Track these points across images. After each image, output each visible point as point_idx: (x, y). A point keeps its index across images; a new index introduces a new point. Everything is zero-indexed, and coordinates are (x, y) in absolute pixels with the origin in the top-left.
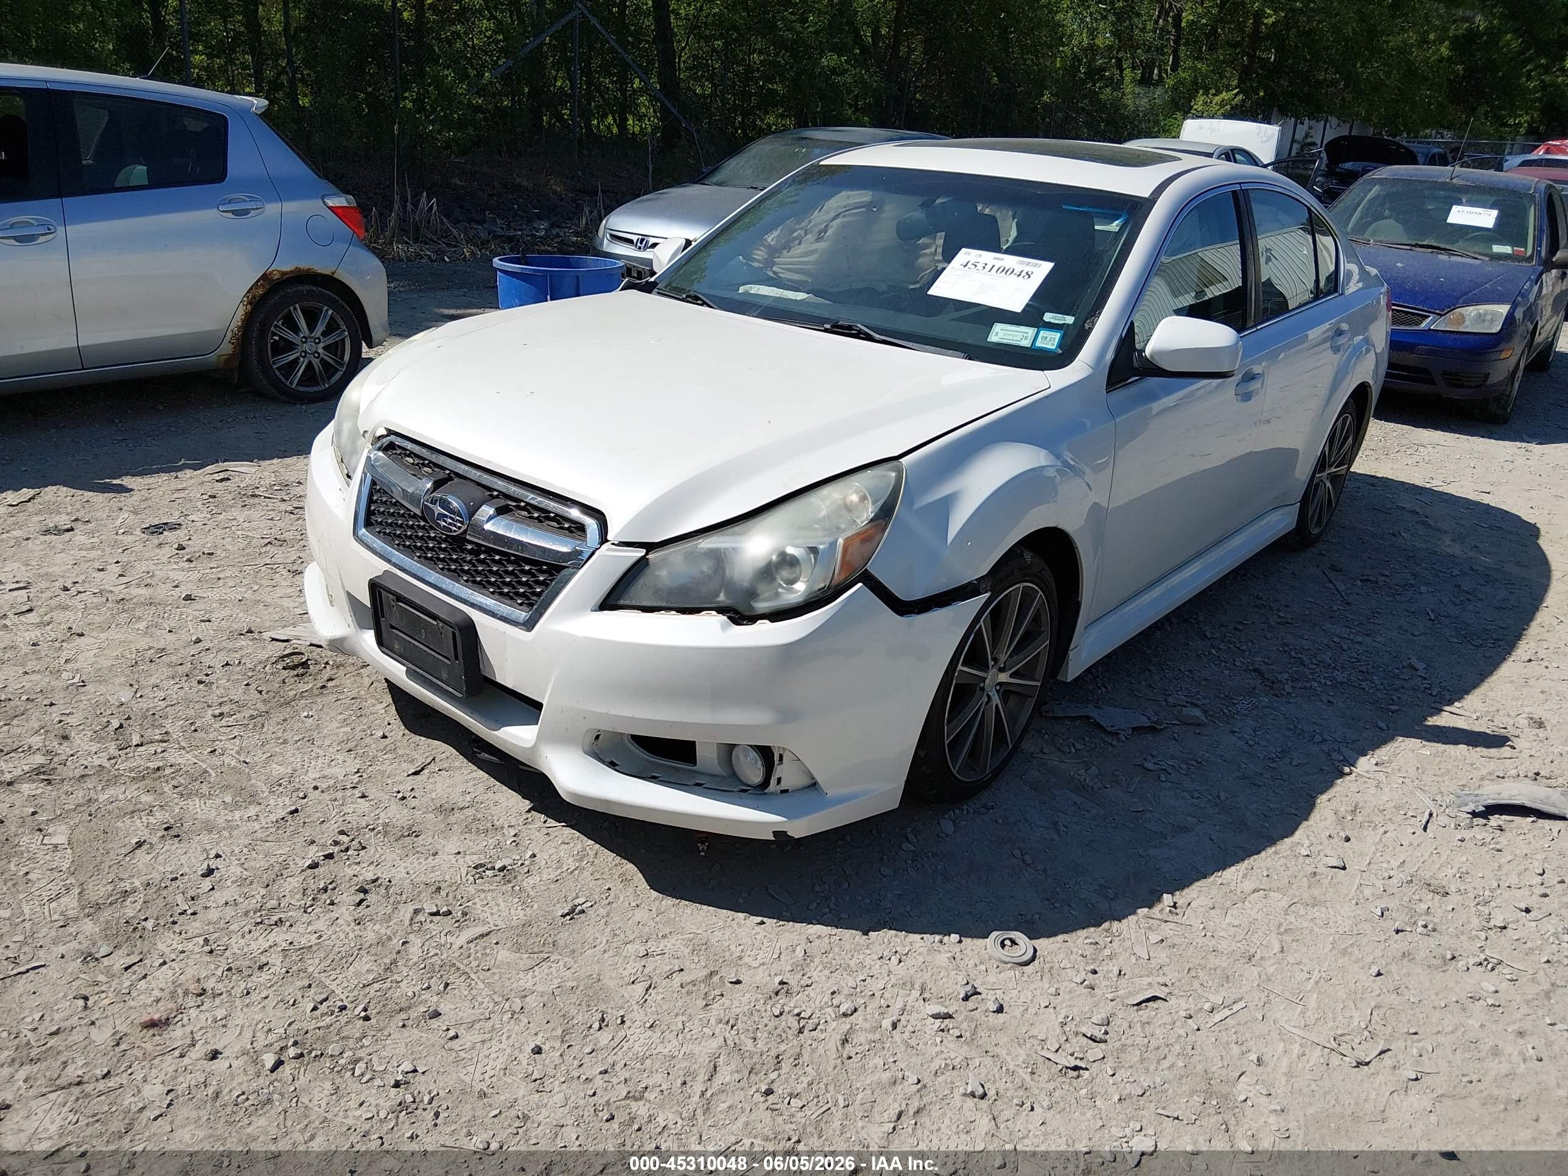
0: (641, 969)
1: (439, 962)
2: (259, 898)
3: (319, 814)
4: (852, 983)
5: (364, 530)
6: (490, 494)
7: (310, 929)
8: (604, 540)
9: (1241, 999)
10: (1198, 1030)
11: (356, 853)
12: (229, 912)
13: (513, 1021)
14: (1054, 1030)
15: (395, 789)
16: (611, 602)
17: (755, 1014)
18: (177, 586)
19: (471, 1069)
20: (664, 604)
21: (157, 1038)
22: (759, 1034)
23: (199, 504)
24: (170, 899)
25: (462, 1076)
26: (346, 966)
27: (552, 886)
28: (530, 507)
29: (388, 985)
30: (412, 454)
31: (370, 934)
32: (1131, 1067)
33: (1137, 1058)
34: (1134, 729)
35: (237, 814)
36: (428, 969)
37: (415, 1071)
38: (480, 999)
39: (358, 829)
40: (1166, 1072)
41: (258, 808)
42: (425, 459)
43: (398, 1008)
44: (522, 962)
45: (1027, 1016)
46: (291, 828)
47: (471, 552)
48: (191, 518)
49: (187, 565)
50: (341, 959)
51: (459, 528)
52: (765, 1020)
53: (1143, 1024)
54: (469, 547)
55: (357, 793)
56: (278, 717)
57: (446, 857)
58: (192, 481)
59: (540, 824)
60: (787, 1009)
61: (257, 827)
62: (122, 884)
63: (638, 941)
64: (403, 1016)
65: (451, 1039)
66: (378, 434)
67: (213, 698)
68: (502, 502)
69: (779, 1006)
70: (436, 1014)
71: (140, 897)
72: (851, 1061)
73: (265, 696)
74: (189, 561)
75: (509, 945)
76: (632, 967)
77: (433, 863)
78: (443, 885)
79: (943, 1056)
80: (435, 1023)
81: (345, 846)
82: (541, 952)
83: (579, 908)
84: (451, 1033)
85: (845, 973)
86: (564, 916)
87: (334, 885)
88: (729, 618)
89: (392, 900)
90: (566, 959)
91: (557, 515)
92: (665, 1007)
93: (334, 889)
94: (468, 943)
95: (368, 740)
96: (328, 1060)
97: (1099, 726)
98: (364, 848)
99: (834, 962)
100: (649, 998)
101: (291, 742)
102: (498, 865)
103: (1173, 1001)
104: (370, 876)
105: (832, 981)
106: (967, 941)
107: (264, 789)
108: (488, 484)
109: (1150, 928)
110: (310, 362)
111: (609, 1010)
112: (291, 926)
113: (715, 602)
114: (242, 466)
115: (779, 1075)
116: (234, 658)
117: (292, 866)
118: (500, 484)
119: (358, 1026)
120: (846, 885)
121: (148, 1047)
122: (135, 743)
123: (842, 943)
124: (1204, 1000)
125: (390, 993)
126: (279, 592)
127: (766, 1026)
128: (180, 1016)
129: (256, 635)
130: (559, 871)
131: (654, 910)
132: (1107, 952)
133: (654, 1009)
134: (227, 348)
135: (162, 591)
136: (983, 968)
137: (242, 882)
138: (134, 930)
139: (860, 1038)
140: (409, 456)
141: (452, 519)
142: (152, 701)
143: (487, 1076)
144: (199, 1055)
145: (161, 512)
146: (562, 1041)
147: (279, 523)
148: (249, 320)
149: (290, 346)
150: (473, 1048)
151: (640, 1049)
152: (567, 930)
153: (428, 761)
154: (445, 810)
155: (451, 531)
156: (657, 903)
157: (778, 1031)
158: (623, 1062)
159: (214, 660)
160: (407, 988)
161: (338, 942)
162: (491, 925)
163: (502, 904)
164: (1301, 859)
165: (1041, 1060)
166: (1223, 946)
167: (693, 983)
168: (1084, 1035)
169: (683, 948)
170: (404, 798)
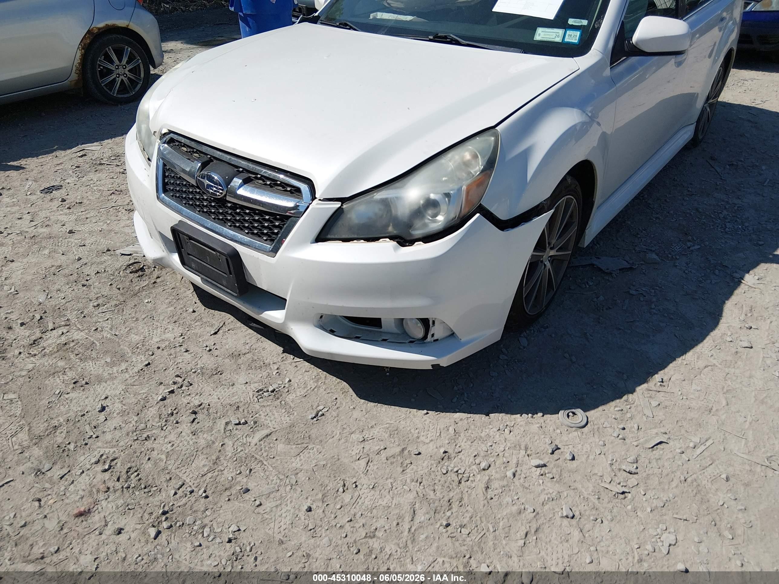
0: (362, 450)
1: (244, 455)
2: (133, 423)
3: (162, 365)
4: (485, 449)
5: (163, 195)
6: (238, 171)
7: (166, 440)
8: (314, 198)
9: (710, 438)
10: (689, 460)
11: (187, 388)
12: (118, 434)
13: (292, 491)
14: (607, 469)
15: (205, 345)
16: (322, 237)
17: (432, 474)
18: (64, 225)
19: (272, 525)
20: (356, 236)
21: (84, 523)
22: (436, 487)
23: (70, 172)
24: (82, 429)
25: (267, 531)
26: (190, 463)
27: (303, 400)
28: (264, 178)
29: (216, 473)
30: (185, 145)
31: (202, 442)
32: (654, 489)
33: (657, 482)
34: (620, 270)
35: (115, 369)
36: (240, 461)
37: (239, 530)
38: (271, 478)
39: (187, 373)
40: (675, 490)
41: (127, 364)
42: (193, 148)
43: (224, 488)
44: (292, 451)
45: (589, 461)
46: (148, 376)
47: (230, 208)
48: (67, 181)
49: (68, 211)
50: (187, 459)
51: (221, 193)
52: (439, 478)
53: (657, 460)
54: (229, 205)
55: (183, 349)
56: (131, 304)
57: (240, 387)
58: (66, 158)
59: (291, 360)
60: (450, 469)
61: (128, 376)
62: (53, 422)
63: (357, 432)
64: (228, 493)
65: (258, 506)
66: (163, 132)
67: (92, 295)
68: (246, 175)
69: (445, 467)
70: (247, 490)
71: (64, 429)
72: (492, 500)
73: (122, 291)
74: (69, 208)
75: (283, 440)
76: (356, 450)
77: (233, 391)
78: (240, 405)
79: (546, 492)
80: (247, 496)
81: (181, 384)
82: (303, 443)
83: (320, 413)
84: (257, 503)
85: (480, 442)
86: (312, 419)
87: (177, 411)
88: (398, 242)
89: (212, 417)
90: (318, 447)
91: (281, 182)
92: (379, 474)
93: (177, 413)
94: (259, 441)
95: (184, 314)
96: (187, 527)
97: (600, 270)
98: (191, 384)
99: (472, 435)
100: (370, 469)
101: (140, 319)
102: (271, 389)
103: (671, 443)
104: (197, 403)
105: (473, 448)
106: (547, 416)
107: (129, 351)
108: (236, 164)
109: (650, 397)
110: (122, 79)
111: (347, 479)
112: (155, 439)
113: (388, 233)
114: (92, 146)
115: (452, 513)
116: (101, 268)
117: (151, 400)
118: (244, 163)
119: (202, 502)
120: (472, 385)
121: (80, 529)
122: (50, 328)
123: (475, 422)
124: (688, 441)
125: (218, 478)
126: (122, 223)
127: (439, 481)
128: (96, 506)
129: (112, 253)
130: (306, 390)
131: (364, 410)
132: (629, 415)
133: (373, 476)
134: (74, 76)
135: (56, 229)
136: (558, 431)
137: (123, 413)
138: (62, 449)
139: (495, 485)
140: (184, 146)
141: (216, 188)
142: (57, 300)
143: (282, 529)
144: (110, 532)
145: (50, 179)
146: (323, 502)
147: (117, 180)
148: (84, 58)
149: (110, 72)
150: (271, 511)
151: (369, 503)
152: (316, 428)
153: (221, 325)
154: (235, 356)
155: (216, 195)
156: (365, 405)
157: (447, 484)
158: (360, 513)
159: (89, 270)
160: (228, 475)
161: (183, 448)
162: (272, 428)
163: (276, 414)
164: (727, 344)
165: (602, 489)
166: (694, 404)
167: (393, 456)
168: (625, 471)
169: (384, 434)
170: (210, 350)
